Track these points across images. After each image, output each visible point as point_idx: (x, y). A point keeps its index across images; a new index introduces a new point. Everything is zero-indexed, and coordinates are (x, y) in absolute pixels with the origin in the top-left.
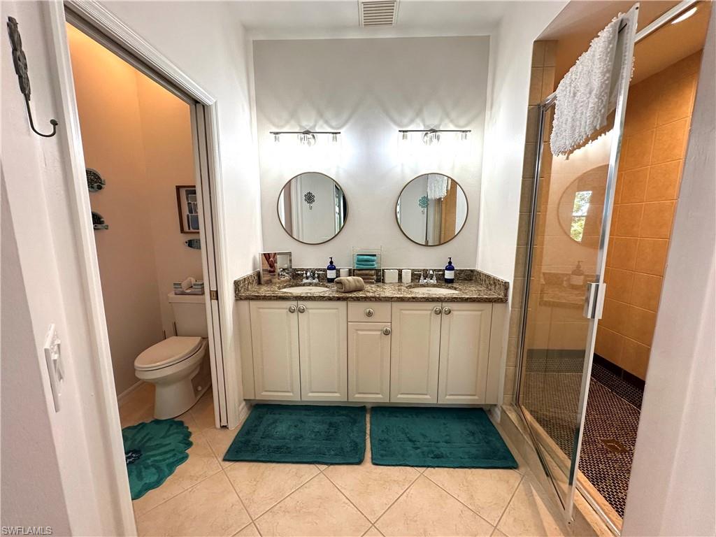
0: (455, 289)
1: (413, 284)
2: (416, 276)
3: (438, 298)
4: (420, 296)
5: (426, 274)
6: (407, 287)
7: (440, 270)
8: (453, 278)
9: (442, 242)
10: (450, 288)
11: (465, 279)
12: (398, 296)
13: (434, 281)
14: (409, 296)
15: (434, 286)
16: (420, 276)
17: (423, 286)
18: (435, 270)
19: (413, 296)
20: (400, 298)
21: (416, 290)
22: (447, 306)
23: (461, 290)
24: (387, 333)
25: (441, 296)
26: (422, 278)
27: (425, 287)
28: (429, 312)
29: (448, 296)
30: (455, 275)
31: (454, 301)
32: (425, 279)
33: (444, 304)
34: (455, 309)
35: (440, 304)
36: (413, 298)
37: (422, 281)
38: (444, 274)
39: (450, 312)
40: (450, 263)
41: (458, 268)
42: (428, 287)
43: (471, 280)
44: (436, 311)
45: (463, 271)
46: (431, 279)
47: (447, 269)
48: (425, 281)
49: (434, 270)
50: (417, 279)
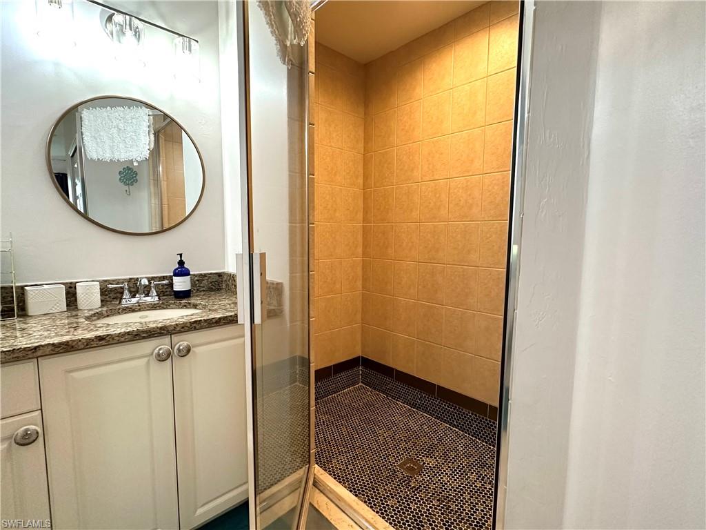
0: (195, 306)
1: (105, 309)
2: (111, 295)
3: (161, 328)
4: (118, 331)
5: (135, 287)
6: (87, 318)
7: (164, 278)
8: (189, 288)
9: (166, 226)
10: (185, 307)
11: (210, 289)
12: (56, 340)
13: (153, 298)
14: (88, 336)
15: (154, 307)
16: (122, 293)
17: (131, 310)
18: (153, 278)
19: (99, 333)
20: (60, 344)
21: (112, 320)
22: (182, 341)
23: (205, 307)
24: (27, 440)
25: (168, 323)
26: (126, 295)
27: (133, 311)
28: (145, 360)
29: (182, 321)
30: (193, 284)
31: (195, 329)
32: (134, 297)
33: (175, 338)
34: (197, 342)
35: (166, 340)
36: (100, 338)
37: (128, 300)
38: (171, 285)
39: (189, 351)
40: (181, 263)
41: (196, 273)
42: (140, 310)
43: (219, 289)
44: (159, 355)
45: (205, 275)
46: (147, 295)
47: (176, 274)
48: (134, 300)
49: (150, 279)
50: (115, 298)
